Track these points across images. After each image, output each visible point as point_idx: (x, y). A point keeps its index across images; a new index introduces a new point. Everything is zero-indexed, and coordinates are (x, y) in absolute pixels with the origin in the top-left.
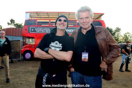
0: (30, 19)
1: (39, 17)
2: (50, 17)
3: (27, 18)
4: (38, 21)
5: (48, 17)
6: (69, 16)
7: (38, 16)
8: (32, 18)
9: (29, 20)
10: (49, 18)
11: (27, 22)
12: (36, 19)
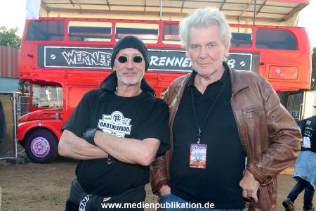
0: (44, 15)
1: (77, 7)
2: (113, 8)
3: (32, 13)
4: (72, 24)
5: (106, 8)
6: (182, 8)
7: (71, 7)
8: (48, 10)
9: (41, 20)
10: (110, 12)
11: (32, 25)
12: (63, 15)
